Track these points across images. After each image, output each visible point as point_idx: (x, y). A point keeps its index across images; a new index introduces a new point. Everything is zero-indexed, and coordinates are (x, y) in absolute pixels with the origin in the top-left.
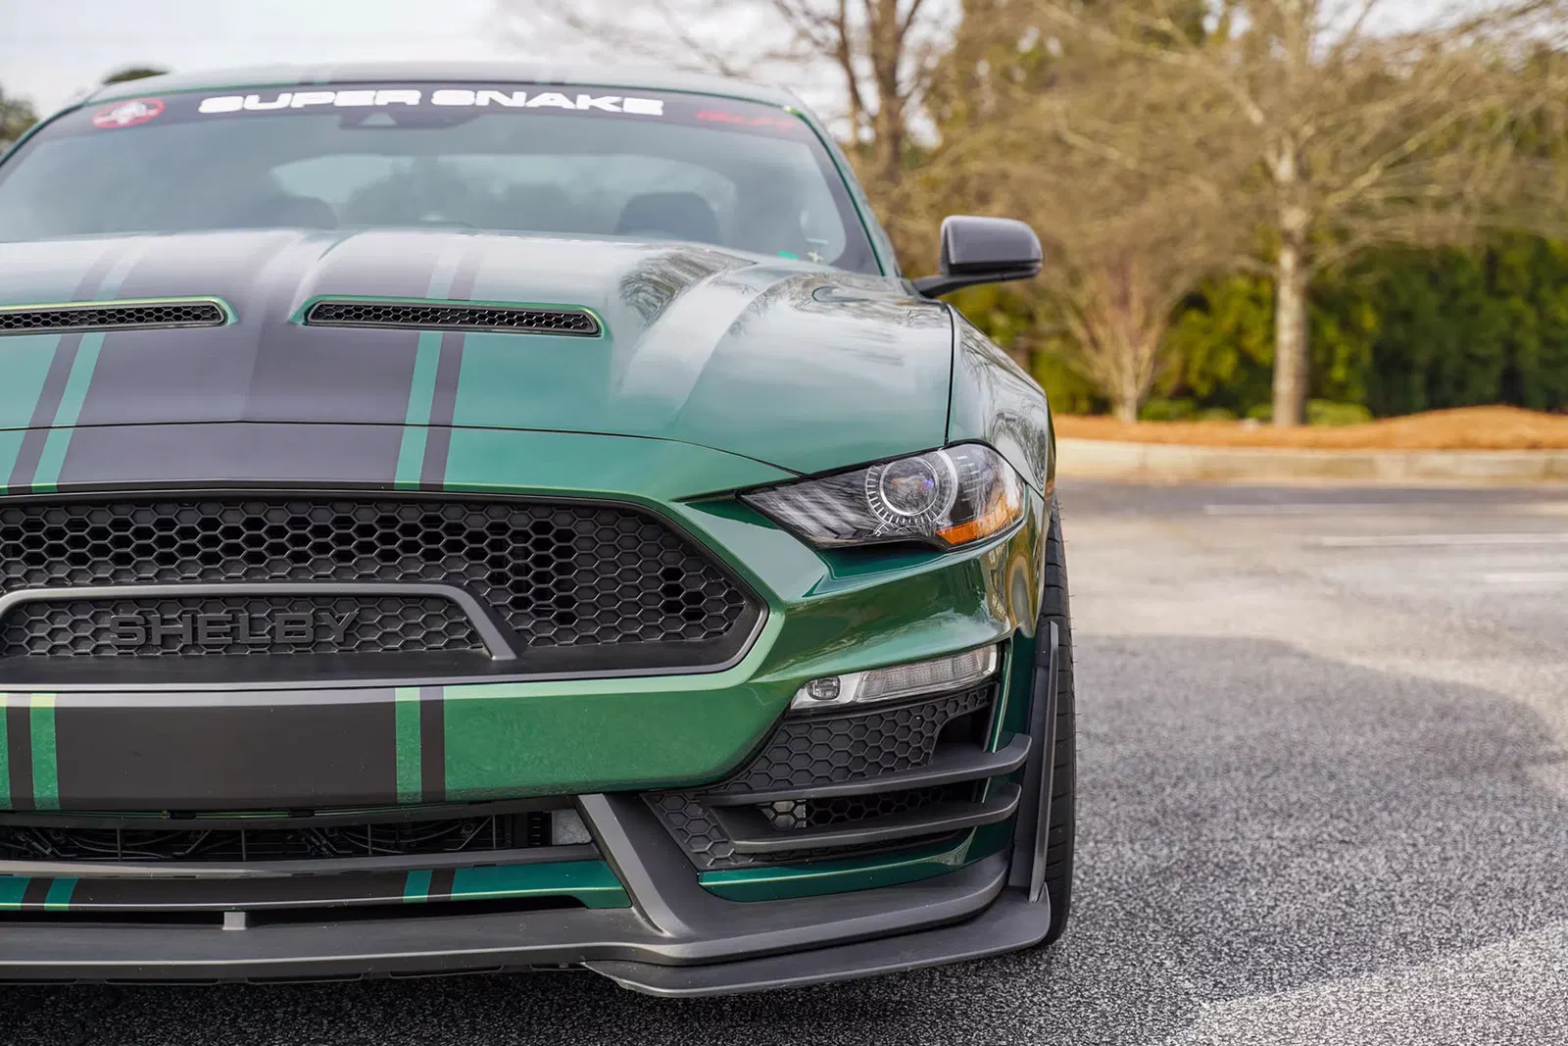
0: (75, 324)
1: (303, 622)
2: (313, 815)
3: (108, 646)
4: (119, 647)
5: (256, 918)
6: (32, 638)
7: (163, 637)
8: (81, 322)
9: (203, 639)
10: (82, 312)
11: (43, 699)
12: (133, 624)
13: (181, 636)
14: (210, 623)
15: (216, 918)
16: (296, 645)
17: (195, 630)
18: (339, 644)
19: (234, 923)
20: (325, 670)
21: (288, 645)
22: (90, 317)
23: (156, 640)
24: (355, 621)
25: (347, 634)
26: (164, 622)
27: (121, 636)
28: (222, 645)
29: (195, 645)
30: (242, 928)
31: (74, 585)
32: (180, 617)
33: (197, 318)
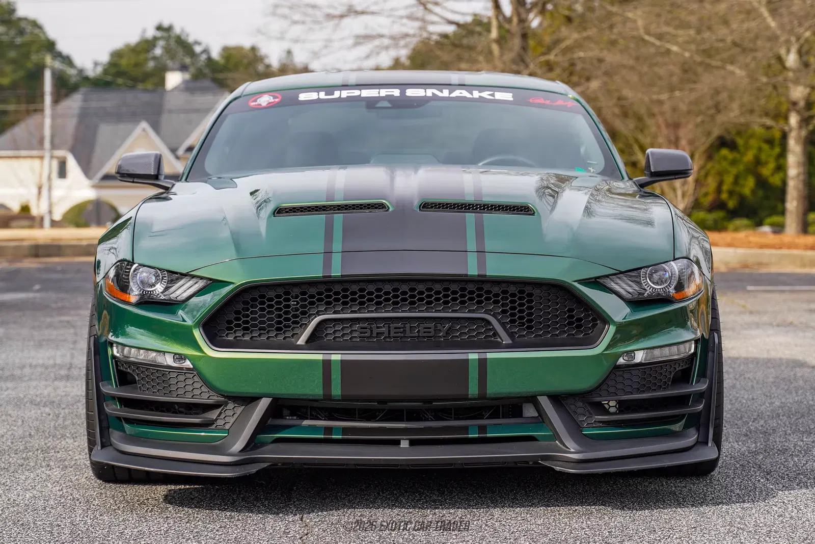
0: (329, 211)
1: (430, 328)
2: (432, 404)
3: (356, 337)
4: (360, 337)
5: (413, 443)
6: (327, 334)
7: (377, 333)
8: (331, 210)
9: (392, 334)
10: (331, 206)
11: (336, 357)
12: (366, 328)
13: (384, 333)
14: (395, 328)
15: (397, 442)
16: (428, 337)
17: (389, 331)
18: (444, 337)
19: (405, 444)
20: (437, 346)
21: (424, 337)
22: (334, 208)
23: (375, 335)
24: (450, 328)
25: (447, 333)
26: (378, 328)
27: (361, 333)
28: (399, 337)
29: (389, 337)
30: (408, 446)
31: (344, 313)
32: (384, 326)
33: (376, 208)
